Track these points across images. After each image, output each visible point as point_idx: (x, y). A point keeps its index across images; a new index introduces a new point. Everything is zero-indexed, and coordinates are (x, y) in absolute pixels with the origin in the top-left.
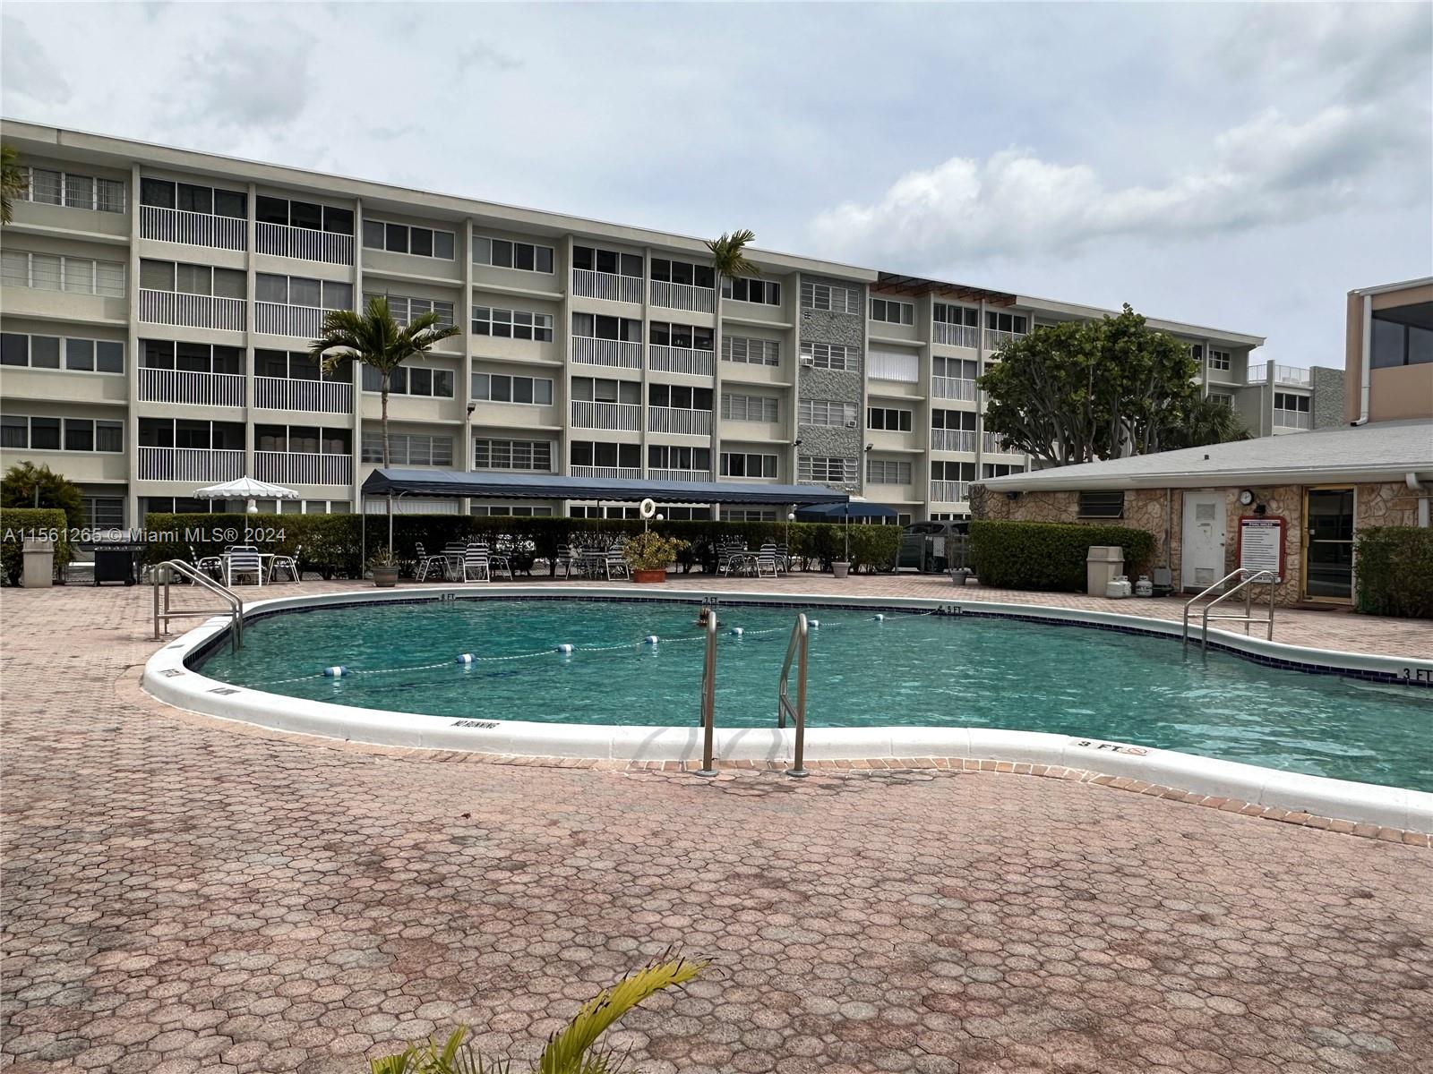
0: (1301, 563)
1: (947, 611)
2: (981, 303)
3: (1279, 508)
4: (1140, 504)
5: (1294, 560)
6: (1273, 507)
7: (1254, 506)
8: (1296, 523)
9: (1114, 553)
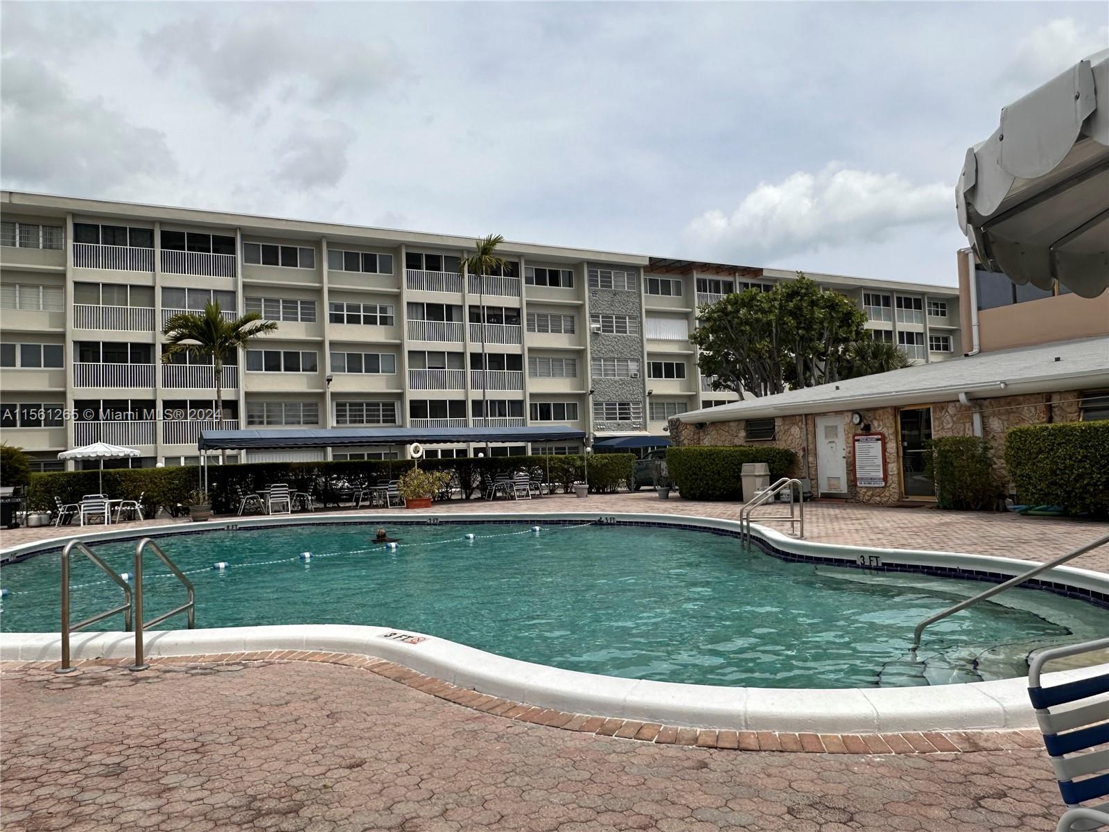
0: (899, 469)
1: (605, 521)
2: (735, 276)
3: (879, 425)
4: (786, 427)
5: (893, 468)
6: (876, 426)
7: (862, 425)
8: (892, 437)
9: (760, 468)
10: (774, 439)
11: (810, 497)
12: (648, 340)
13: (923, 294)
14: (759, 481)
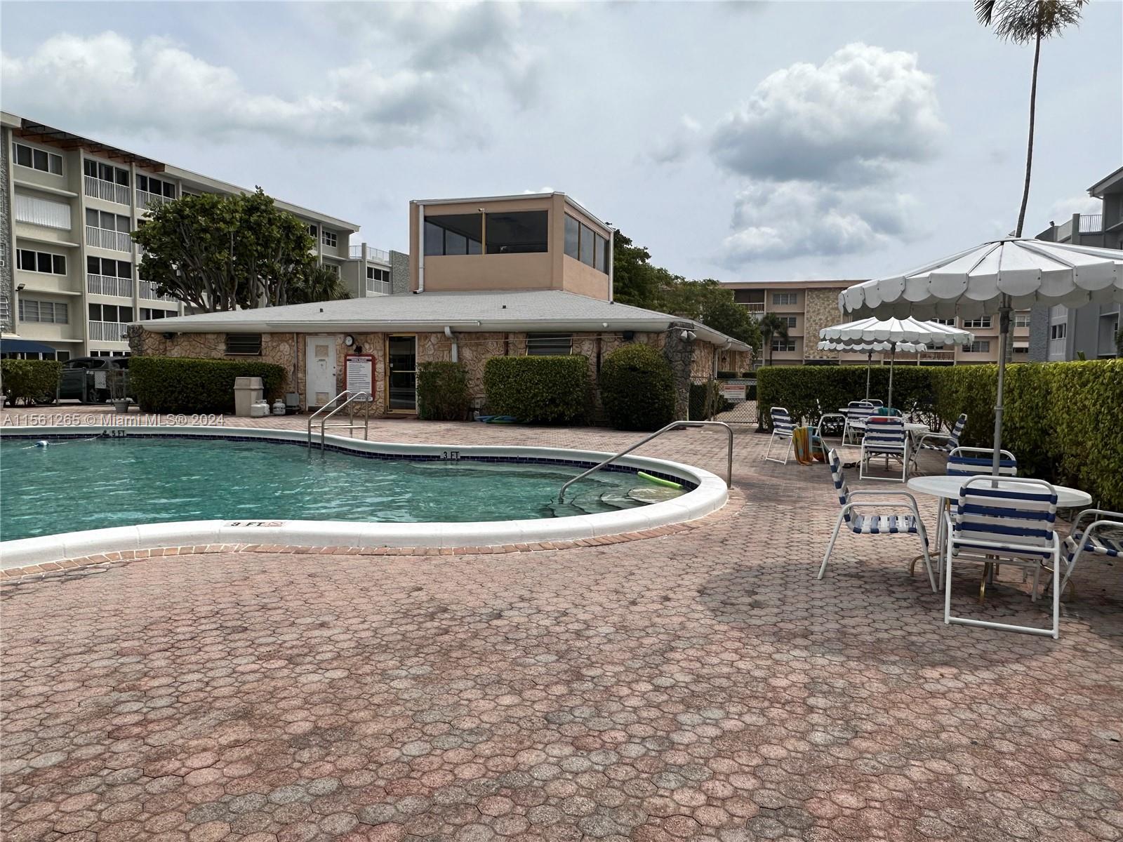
0: (385, 387)
1: (111, 435)
2: (131, 165)
3: (370, 348)
4: (274, 344)
5: (381, 385)
6: (367, 348)
7: (354, 347)
8: (381, 359)
9: (255, 383)
10: (260, 355)
11: (298, 410)
12: (18, 222)
13: (319, 222)
14: (254, 394)
